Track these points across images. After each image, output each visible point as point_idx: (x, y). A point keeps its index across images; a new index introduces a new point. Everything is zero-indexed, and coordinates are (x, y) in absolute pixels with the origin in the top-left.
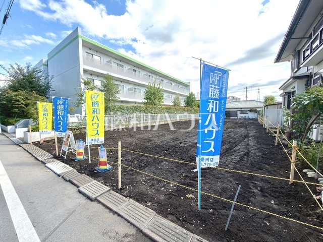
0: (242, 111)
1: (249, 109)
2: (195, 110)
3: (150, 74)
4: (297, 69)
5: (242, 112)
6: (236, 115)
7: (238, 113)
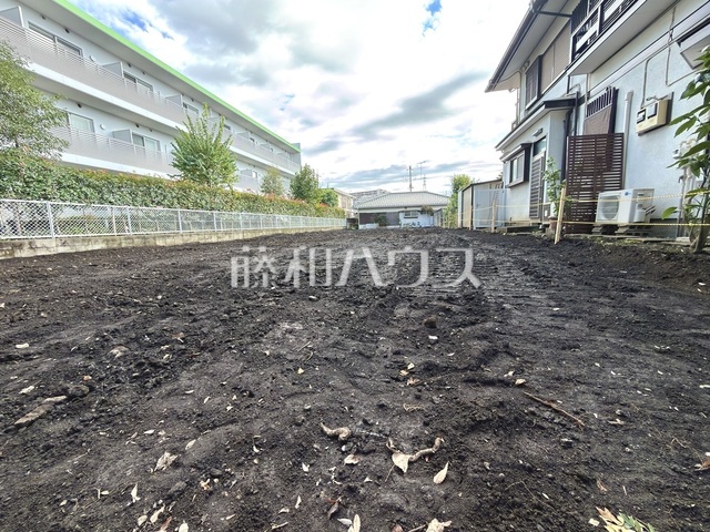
0: (408, 212)
1: (420, 209)
2: (317, 210)
3: (189, 102)
4: (536, 98)
5: (407, 214)
6: (397, 221)
7: (401, 216)
